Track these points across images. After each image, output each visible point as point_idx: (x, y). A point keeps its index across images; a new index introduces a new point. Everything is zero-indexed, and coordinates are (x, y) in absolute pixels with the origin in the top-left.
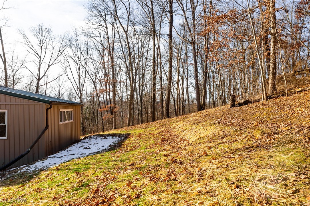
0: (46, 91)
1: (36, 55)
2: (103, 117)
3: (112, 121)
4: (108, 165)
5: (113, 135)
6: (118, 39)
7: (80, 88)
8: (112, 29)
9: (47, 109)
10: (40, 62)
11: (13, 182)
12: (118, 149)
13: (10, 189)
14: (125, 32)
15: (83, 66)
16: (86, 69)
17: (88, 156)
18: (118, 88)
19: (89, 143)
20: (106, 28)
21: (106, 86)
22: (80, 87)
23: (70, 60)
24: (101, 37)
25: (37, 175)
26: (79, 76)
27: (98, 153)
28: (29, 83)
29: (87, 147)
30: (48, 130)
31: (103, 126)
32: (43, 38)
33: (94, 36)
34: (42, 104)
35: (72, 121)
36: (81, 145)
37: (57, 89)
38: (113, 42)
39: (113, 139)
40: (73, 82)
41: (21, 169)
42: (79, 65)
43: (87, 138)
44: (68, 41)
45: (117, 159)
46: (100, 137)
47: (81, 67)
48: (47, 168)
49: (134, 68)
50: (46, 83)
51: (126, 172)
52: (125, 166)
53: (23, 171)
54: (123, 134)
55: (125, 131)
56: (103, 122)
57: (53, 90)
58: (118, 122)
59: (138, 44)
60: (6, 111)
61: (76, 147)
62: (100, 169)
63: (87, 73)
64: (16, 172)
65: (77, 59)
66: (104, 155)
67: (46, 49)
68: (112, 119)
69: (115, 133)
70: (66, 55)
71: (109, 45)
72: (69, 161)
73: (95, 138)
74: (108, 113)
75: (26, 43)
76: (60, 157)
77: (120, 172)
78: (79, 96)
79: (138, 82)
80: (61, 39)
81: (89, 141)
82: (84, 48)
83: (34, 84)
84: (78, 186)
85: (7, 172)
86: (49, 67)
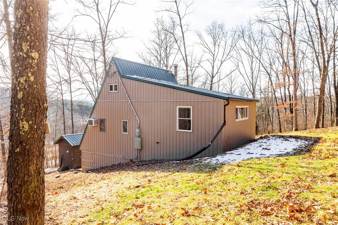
0: (218, 88)
1: (211, 53)
2: (280, 116)
3: (293, 121)
4: (297, 170)
5: (296, 138)
6: (301, 18)
7: (253, 84)
8: (294, 6)
9: (225, 106)
10: (214, 60)
11: (201, 171)
12: (307, 155)
13: (200, 176)
14: (314, 5)
15: (257, 58)
16: (260, 60)
17: (268, 157)
18: (300, 81)
19: (268, 144)
20: (286, 7)
21: (284, 79)
22: (253, 82)
23: (242, 53)
24: (279, 20)
25: (220, 167)
26: (252, 69)
27: (280, 155)
28: (204, 82)
29: (266, 148)
30: (225, 126)
31: (280, 127)
32: (216, 36)
33: (270, 20)
34: (220, 100)
35: (247, 118)
36: (259, 145)
37: (228, 86)
38: (295, 23)
39: (297, 141)
40: (245, 76)
41: (205, 160)
42: (252, 57)
43: (265, 137)
44: (240, 33)
45: (307, 166)
46: (280, 138)
47: (254, 59)
48: (228, 163)
49: (326, 52)
50: (218, 80)
51: (325, 184)
52: (322, 176)
53: (206, 162)
54: (311, 137)
55: (312, 133)
56: (280, 121)
57: (225, 87)
58: (301, 122)
59: (333, 18)
60: (191, 107)
61: (253, 146)
62: (287, 173)
63: (261, 65)
64: (201, 162)
65: (250, 51)
66: (289, 159)
67: (219, 46)
68: (292, 118)
69: (298, 135)
70: (238, 49)
71: (290, 27)
72: (248, 159)
73: (273, 138)
74: (286, 112)
75: (202, 43)
76: (238, 155)
77: (316, 182)
78: (251, 92)
79: (332, 70)
80: (233, 33)
81: (267, 142)
82: (258, 37)
83: (209, 82)
84: (265, 187)
85: (194, 161)
86: (221, 64)
